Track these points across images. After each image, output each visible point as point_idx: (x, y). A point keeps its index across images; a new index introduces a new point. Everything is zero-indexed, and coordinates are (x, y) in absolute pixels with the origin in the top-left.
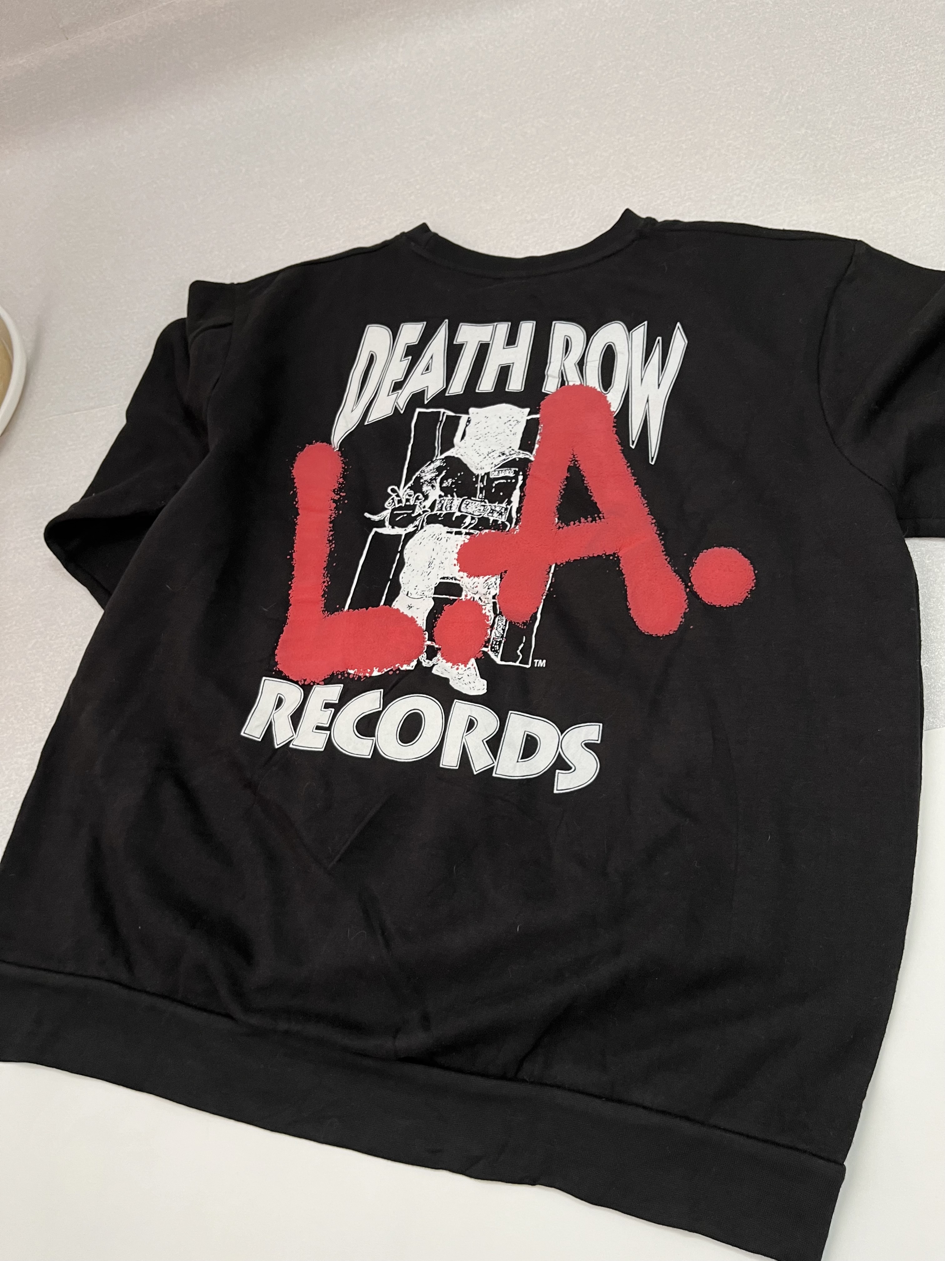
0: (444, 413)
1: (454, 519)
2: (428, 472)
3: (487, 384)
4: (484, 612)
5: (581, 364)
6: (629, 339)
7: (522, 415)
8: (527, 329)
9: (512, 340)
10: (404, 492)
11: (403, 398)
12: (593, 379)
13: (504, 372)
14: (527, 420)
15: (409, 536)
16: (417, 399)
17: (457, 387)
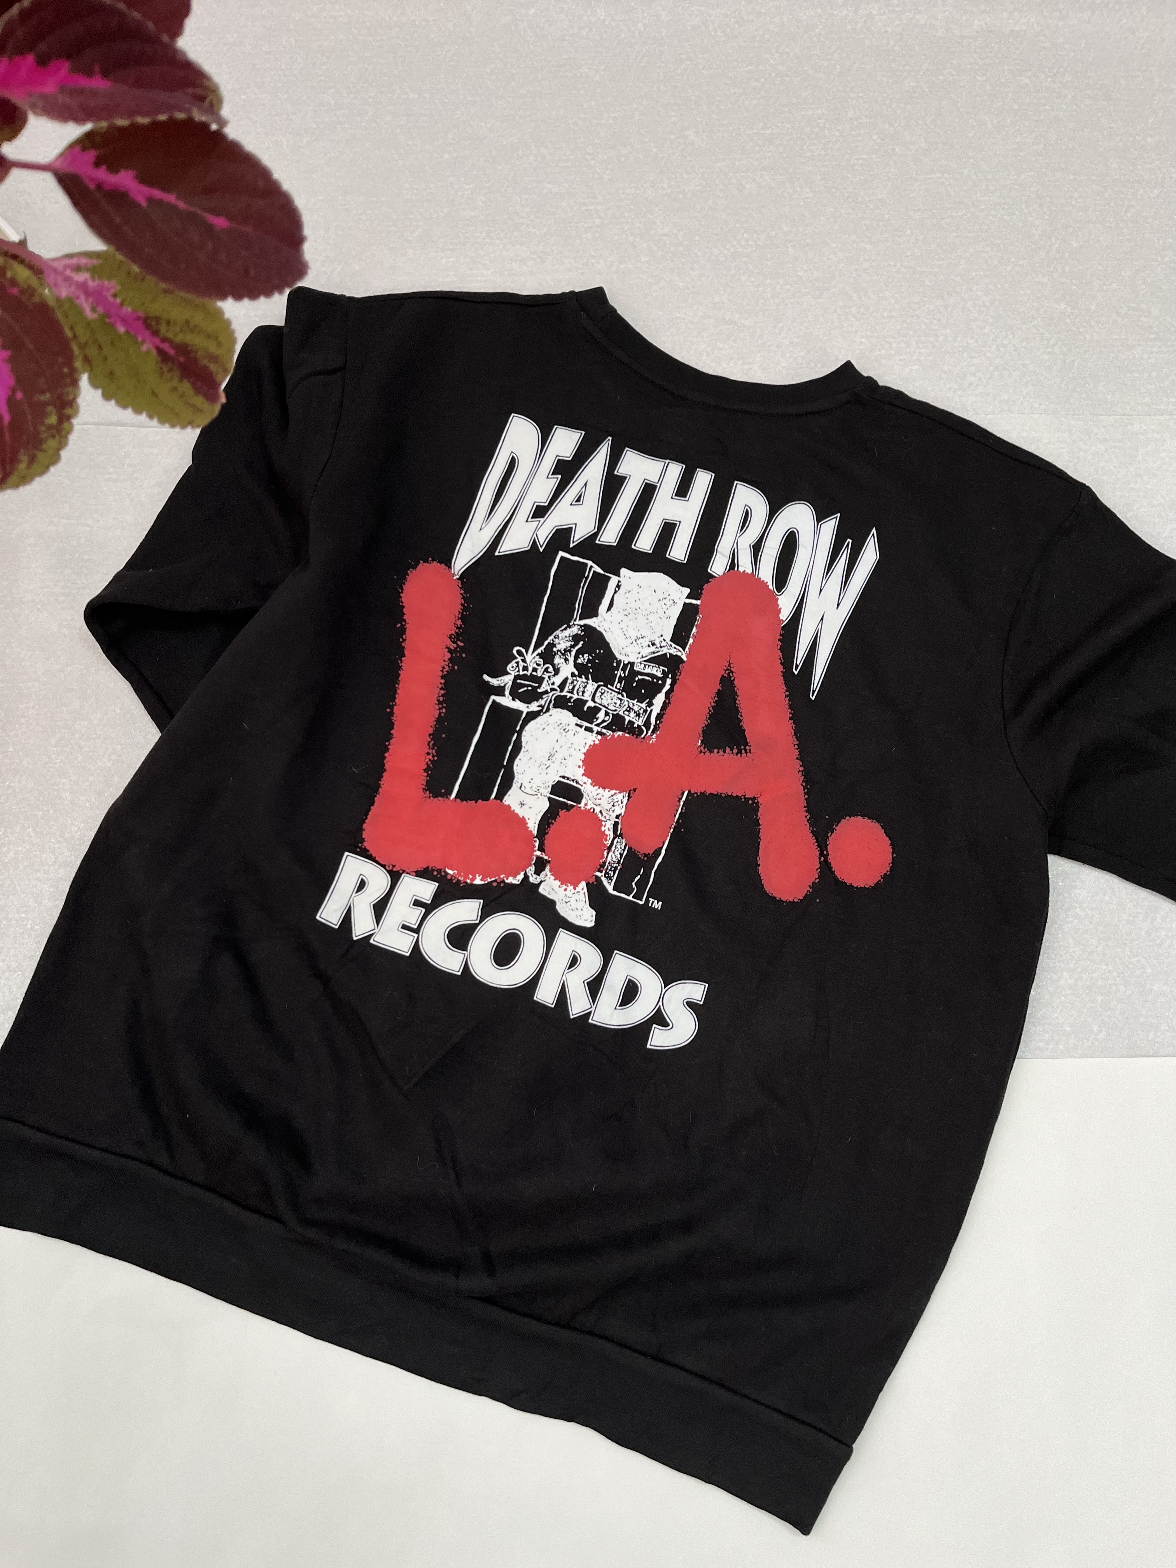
0: (591, 567)
1: (585, 709)
2: (562, 638)
3: (645, 541)
4: (603, 829)
5: (757, 548)
6: (817, 531)
7: (680, 594)
8: (703, 480)
9: (683, 490)
10: (532, 658)
11: (545, 531)
12: (767, 573)
13: (668, 530)
14: (685, 604)
15: (532, 716)
16: (561, 536)
17: (610, 535)
